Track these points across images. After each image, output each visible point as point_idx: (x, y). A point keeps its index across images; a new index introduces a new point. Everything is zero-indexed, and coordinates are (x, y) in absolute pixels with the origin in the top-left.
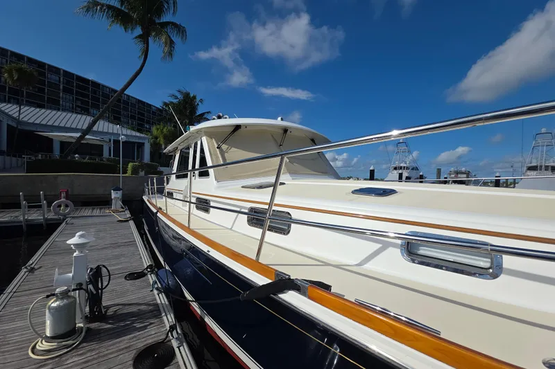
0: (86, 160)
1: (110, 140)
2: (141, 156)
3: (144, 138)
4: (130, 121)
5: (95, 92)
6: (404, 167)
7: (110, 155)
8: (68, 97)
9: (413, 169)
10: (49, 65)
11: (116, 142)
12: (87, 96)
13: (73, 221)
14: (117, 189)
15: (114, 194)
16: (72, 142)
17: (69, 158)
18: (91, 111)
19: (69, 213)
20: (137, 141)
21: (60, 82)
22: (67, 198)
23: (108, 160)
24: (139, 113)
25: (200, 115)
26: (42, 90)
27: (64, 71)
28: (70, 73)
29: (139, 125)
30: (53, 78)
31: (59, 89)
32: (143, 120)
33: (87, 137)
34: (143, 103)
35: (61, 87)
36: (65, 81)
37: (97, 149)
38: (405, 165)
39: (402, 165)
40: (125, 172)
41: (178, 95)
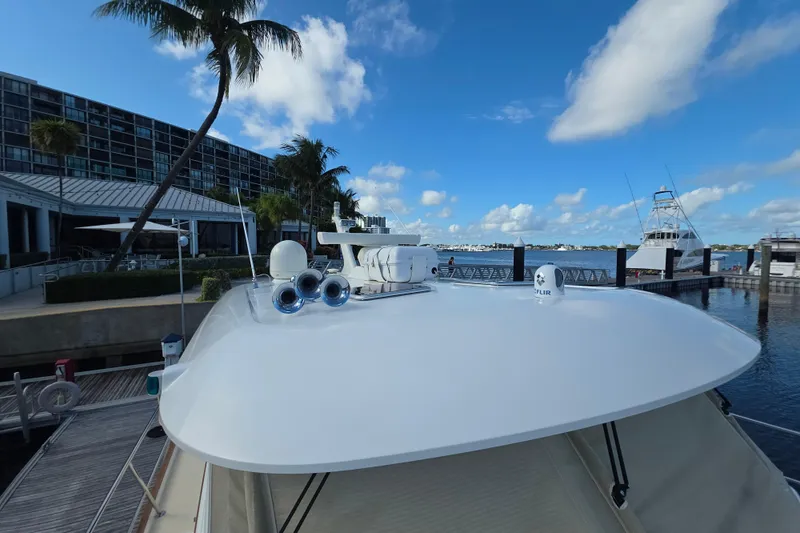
6: (669, 234)
8: (162, 156)
9: (686, 237)
10: (137, 116)
14: (170, 339)
20: (237, 220)
21: (151, 137)
26: (130, 150)
27: (156, 122)
28: (163, 124)
30: (143, 132)
31: (151, 147)
32: (257, 180)
35: (154, 145)
36: (158, 136)
38: (671, 231)
39: (665, 230)
41: (294, 145)
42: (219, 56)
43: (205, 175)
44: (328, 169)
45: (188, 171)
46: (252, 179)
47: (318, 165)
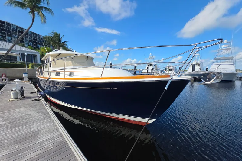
0: (9, 63)
1: (20, 54)
2: (35, 61)
3: (37, 53)
4: (29, 43)
5: (8, 28)
7: (20, 60)
9: (154, 65)
11: (23, 55)
12: (5, 30)
13: (9, 84)
14: (25, 74)
15: (24, 76)
16: (3, 55)
17: (2, 62)
18: (7, 37)
19: (7, 82)
20: (33, 54)
22: (5, 76)
23: (20, 62)
24: (34, 39)
25: (63, 43)
29: (34, 45)
32: (36, 43)
33: (10, 53)
34: (36, 34)
37: (14, 58)
40: (28, 67)
41: (52, 33)
42: (33, 12)
43: (13, 39)
44: (62, 42)
45: (5, 37)
46: (34, 42)
47: (60, 40)
